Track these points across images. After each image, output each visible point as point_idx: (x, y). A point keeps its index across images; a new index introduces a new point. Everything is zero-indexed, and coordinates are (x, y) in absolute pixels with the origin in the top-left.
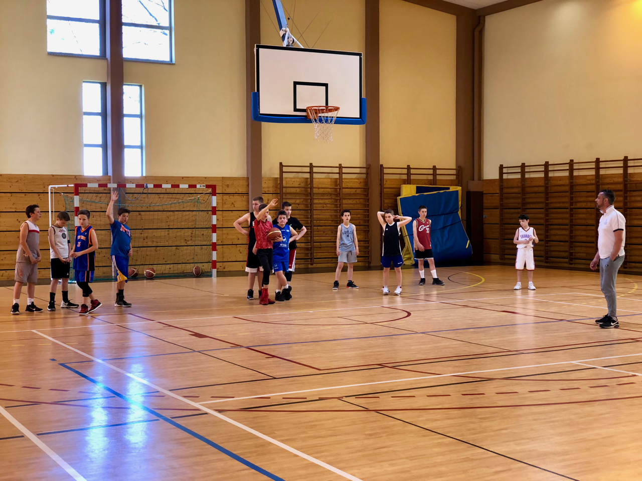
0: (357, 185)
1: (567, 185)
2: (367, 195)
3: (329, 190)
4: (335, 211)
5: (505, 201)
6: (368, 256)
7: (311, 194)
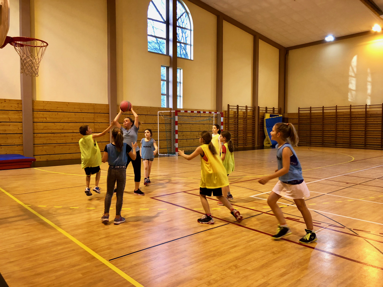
0: (251, 115)
1: (335, 115)
2: (254, 119)
3: (242, 116)
4: (244, 125)
5: (300, 121)
6: (253, 143)
7: (237, 118)
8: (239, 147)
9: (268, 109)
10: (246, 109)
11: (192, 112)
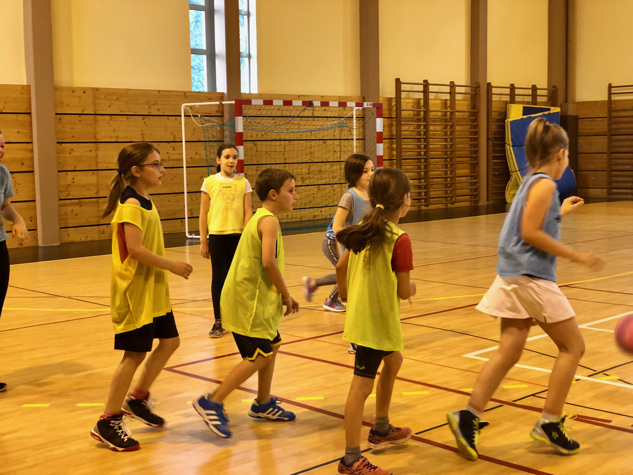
0: (465, 108)
2: (475, 120)
3: (439, 114)
4: (446, 140)
5: (614, 126)
6: (475, 195)
7: (425, 119)
8: (431, 207)
9: (517, 91)
10: (450, 93)
11: (287, 103)
